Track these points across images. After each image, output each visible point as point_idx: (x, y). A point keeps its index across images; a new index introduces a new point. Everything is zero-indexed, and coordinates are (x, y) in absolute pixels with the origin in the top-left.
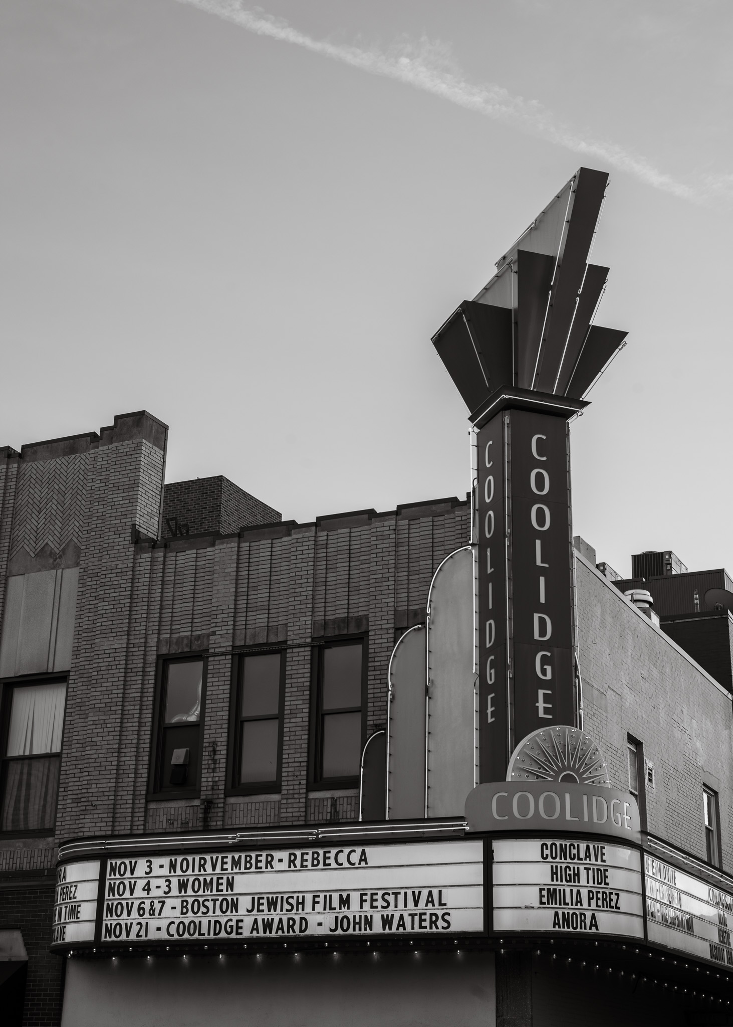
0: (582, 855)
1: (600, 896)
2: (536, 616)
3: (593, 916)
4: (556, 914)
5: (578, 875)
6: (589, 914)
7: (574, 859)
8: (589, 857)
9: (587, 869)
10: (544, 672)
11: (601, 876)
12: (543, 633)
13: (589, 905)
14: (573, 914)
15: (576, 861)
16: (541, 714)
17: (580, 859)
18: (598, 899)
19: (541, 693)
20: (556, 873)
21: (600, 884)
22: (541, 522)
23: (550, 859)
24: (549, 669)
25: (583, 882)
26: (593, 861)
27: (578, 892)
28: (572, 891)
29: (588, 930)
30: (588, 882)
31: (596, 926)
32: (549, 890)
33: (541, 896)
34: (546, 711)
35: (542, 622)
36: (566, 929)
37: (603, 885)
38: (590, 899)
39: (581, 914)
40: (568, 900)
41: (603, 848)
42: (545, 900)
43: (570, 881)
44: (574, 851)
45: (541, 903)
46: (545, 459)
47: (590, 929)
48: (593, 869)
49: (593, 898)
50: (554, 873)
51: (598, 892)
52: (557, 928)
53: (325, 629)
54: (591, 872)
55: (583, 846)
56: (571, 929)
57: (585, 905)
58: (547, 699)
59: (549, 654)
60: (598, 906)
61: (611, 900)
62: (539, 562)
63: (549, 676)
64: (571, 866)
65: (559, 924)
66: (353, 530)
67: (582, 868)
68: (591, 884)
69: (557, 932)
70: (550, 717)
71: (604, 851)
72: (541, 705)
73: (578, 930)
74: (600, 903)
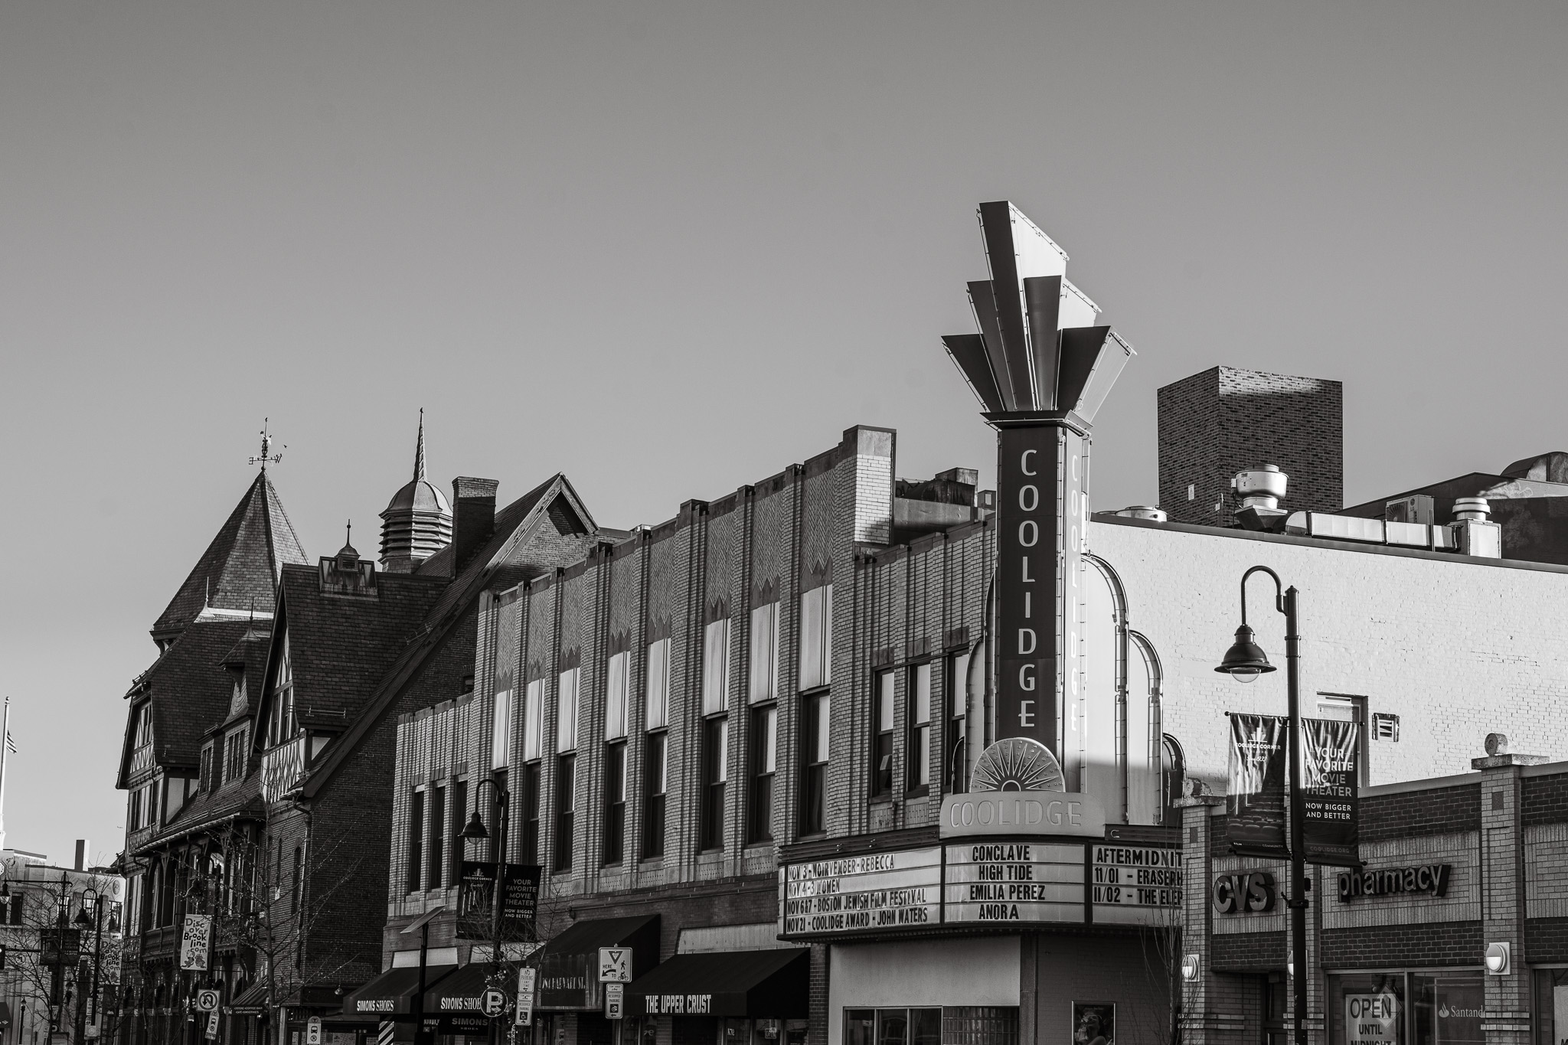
0: (1006, 855)
1: (1022, 889)
2: (1021, 631)
3: (1014, 908)
4: (982, 907)
5: (1001, 872)
6: (1010, 907)
7: (997, 859)
8: (1012, 856)
9: (1010, 867)
10: (1027, 684)
11: (1024, 872)
12: (1027, 646)
13: (1011, 898)
14: (996, 906)
15: (1000, 861)
16: (1024, 724)
17: (1003, 859)
18: (1019, 892)
19: (1024, 704)
20: (983, 873)
21: (1023, 878)
22: (1029, 539)
23: (979, 861)
24: (1032, 680)
25: (1006, 877)
26: (1016, 860)
27: (1001, 887)
28: (995, 887)
29: (1008, 919)
30: (1010, 878)
31: (1017, 916)
32: (977, 887)
33: (972, 892)
34: (1029, 720)
35: (1027, 636)
36: (989, 919)
37: (1025, 880)
38: (1011, 893)
39: (1002, 906)
40: (992, 895)
41: (1026, 847)
42: (974, 895)
43: (994, 878)
44: (998, 852)
45: (972, 898)
46: (1035, 473)
47: (1011, 918)
48: (1016, 867)
49: (1014, 892)
50: (981, 873)
51: (1019, 887)
52: (982, 919)
53: (951, 640)
54: (1013, 870)
55: (1007, 848)
56: (993, 919)
57: (1007, 898)
58: (1029, 709)
59: (1033, 666)
60: (1018, 898)
61: (1034, 892)
62: (1025, 579)
63: (1032, 687)
64: (996, 866)
65: (984, 915)
66: (966, 541)
67: (1005, 866)
68: (1013, 879)
69: (982, 922)
70: (1033, 725)
71: (1028, 850)
72: (1023, 715)
73: (1000, 919)
74: (1022, 895)
